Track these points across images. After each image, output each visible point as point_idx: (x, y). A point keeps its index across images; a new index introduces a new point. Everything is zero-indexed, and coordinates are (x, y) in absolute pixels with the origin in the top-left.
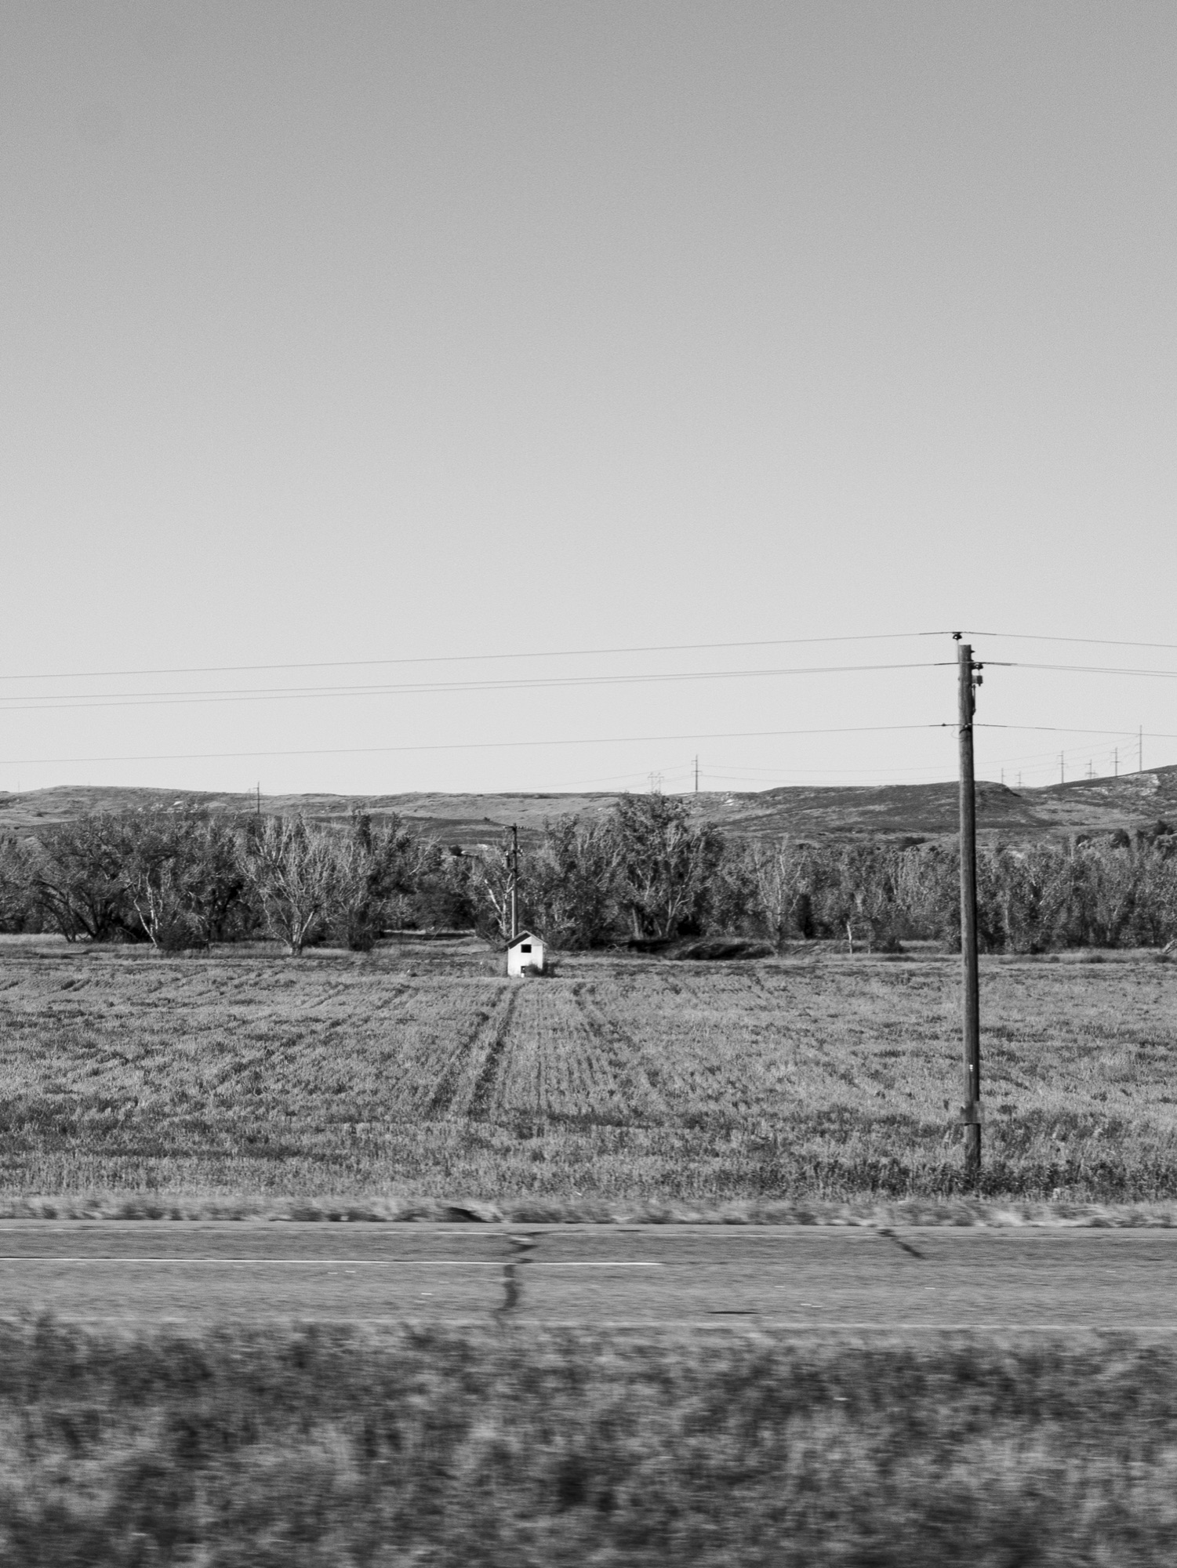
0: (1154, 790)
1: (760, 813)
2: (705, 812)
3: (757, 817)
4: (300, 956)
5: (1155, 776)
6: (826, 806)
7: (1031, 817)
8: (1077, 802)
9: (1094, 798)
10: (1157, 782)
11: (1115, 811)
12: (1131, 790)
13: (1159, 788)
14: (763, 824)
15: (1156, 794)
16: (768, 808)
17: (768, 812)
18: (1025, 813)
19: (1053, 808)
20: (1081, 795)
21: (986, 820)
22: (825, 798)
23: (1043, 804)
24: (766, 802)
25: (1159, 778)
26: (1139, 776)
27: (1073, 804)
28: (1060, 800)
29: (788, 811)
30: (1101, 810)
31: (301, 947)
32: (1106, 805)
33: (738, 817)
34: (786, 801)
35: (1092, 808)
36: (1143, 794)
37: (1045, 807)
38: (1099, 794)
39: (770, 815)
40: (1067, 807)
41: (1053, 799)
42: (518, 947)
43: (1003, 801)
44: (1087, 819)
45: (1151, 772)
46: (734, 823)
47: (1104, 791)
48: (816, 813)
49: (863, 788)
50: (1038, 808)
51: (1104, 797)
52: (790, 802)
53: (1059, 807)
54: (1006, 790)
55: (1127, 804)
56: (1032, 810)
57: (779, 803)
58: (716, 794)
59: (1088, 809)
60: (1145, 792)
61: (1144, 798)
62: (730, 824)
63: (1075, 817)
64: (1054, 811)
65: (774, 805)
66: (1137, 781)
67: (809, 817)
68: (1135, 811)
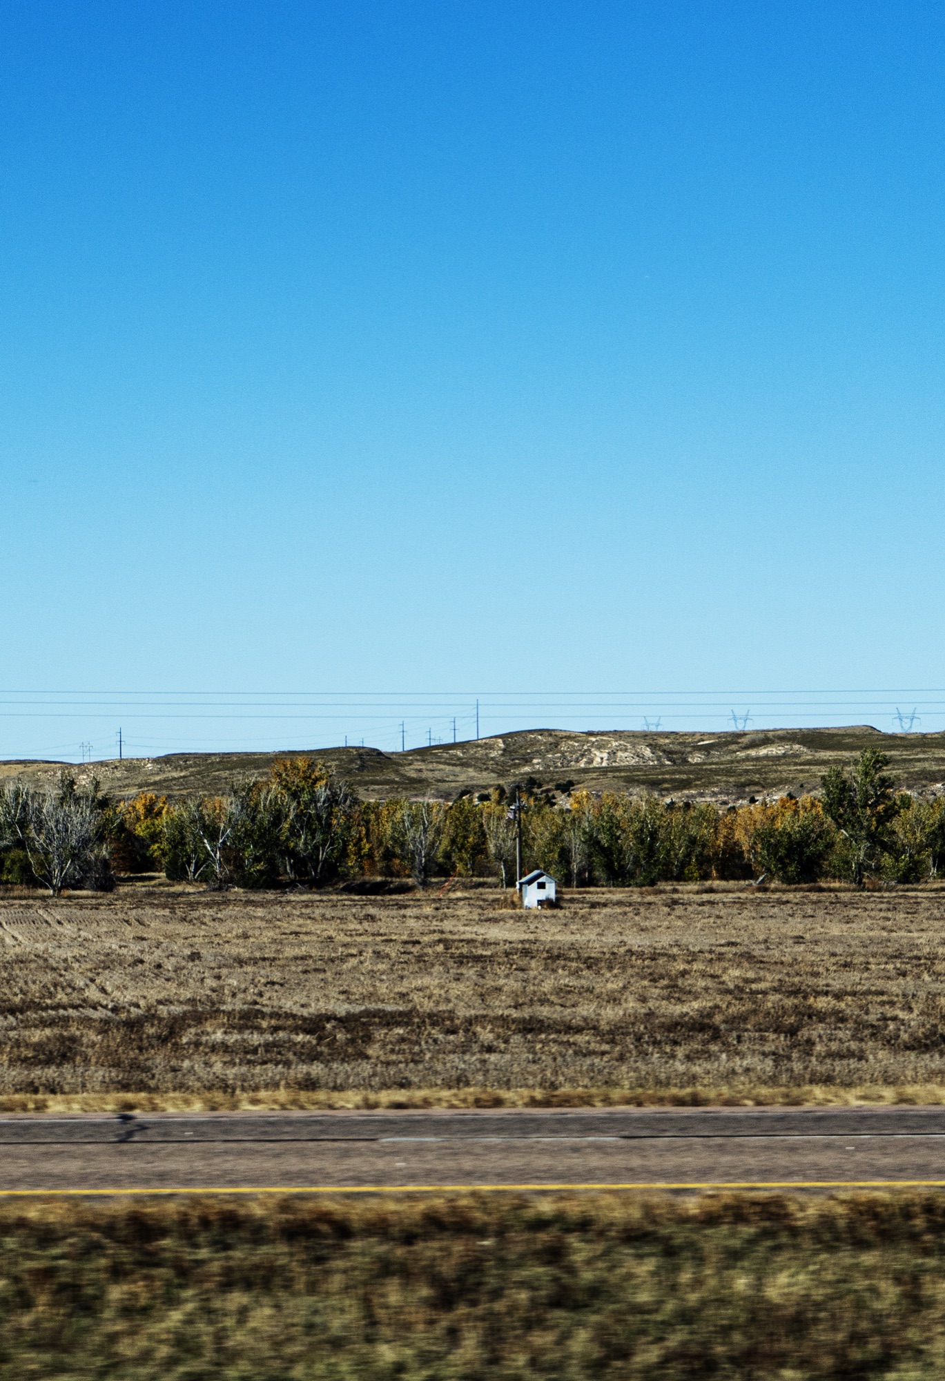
0: (500, 752)
1: (175, 774)
2: (129, 775)
3: (174, 779)
4: (59, 897)
5: (500, 740)
6: (231, 769)
7: (403, 775)
8: (437, 762)
9: (452, 759)
10: (502, 746)
11: (470, 770)
12: (481, 752)
13: (504, 750)
14: (182, 784)
15: (502, 755)
16: (181, 771)
17: (182, 774)
18: (397, 772)
19: (419, 767)
20: (441, 757)
21: (367, 779)
22: (228, 762)
23: (410, 764)
24: (180, 766)
25: (504, 742)
26: (487, 741)
27: (435, 765)
28: (423, 761)
29: (199, 773)
30: (458, 769)
31: (60, 889)
32: (462, 765)
33: (157, 778)
34: (196, 765)
35: (451, 768)
36: (492, 755)
37: (412, 767)
38: (456, 756)
39: (184, 777)
40: (430, 766)
41: (417, 760)
42: (535, 884)
43: (378, 762)
44: (447, 776)
45: (496, 737)
46: (155, 783)
47: (459, 754)
48: (225, 774)
49: (261, 754)
50: (407, 768)
51: (460, 759)
52: (199, 765)
53: (424, 767)
54: (379, 753)
55: (479, 765)
56: (403, 770)
57: (191, 766)
58: (137, 759)
59: (448, 768)
60: (493, 754)
61: (493, 759)
62: (152, 784)
63: (438, 775)
64: (420, 771)
65: (186, 768)
66: (488, 745)
67: (219, 778)
68: (486, 769)
